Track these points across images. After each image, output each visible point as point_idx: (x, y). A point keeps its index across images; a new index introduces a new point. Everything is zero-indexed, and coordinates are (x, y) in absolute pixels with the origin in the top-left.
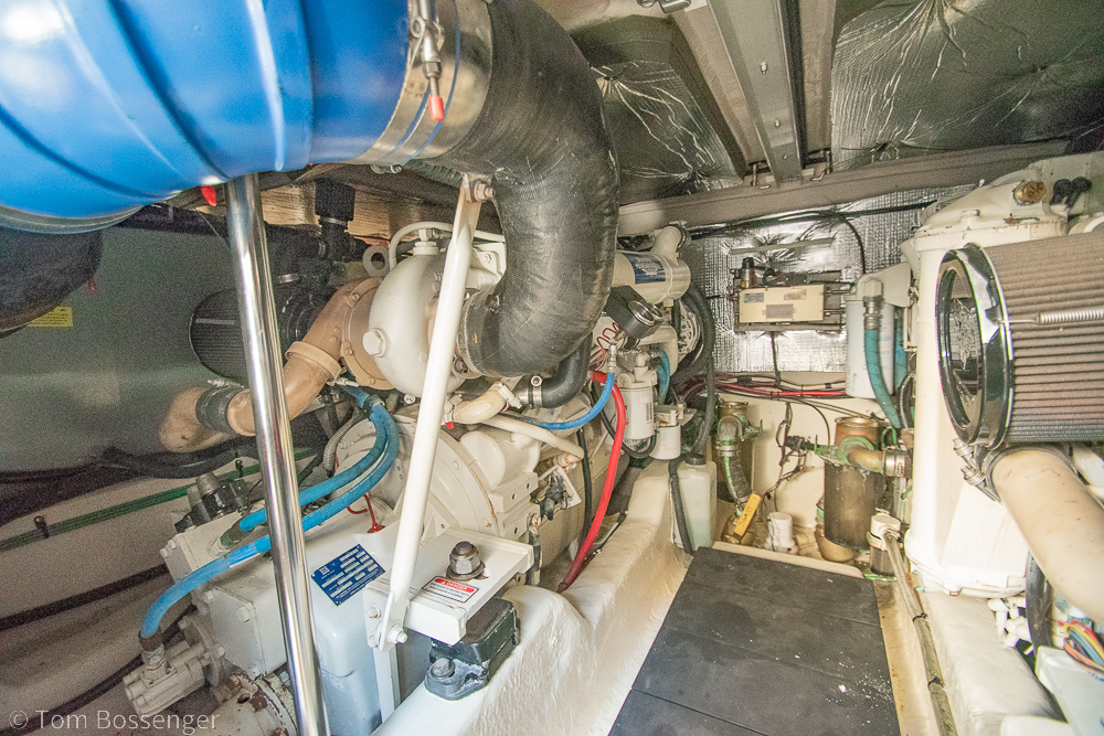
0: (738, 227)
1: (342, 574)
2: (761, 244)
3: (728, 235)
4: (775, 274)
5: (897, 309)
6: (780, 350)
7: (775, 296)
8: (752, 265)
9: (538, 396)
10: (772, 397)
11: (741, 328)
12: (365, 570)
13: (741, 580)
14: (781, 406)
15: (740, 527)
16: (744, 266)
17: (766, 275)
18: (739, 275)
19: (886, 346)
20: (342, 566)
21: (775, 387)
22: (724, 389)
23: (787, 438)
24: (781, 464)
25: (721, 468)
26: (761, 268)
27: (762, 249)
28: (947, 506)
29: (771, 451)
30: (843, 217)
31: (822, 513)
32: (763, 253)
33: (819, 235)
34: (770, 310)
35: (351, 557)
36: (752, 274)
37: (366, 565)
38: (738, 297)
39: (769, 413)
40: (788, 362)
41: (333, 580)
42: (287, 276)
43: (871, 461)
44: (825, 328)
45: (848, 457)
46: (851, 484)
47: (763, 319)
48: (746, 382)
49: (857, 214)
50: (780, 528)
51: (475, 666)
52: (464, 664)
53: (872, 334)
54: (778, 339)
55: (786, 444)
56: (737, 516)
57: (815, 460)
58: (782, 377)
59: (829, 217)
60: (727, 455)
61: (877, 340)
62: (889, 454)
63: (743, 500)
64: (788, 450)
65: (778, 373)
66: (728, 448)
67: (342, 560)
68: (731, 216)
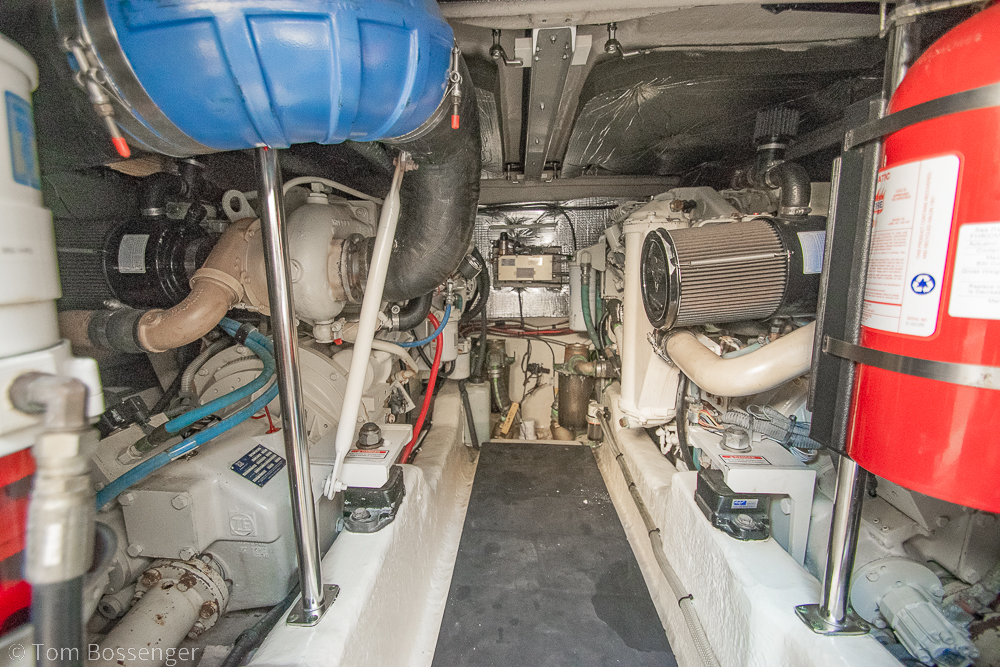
0: (495, 209)
1: (255, 466)
2: (511, 223)
3: (489, 215)
4: (521, 247)
5: (598, 273)
6: (524, 301)
7: (523, 261)
8: (507, 239)
9: (396, 320)
10: (519, 336)
11: (499, 285)
12: (273, 462)
13: (515, 457)
14: (524, 342)
15: (505, 428)
16: (501, 238)
17: (514, 247)
18: (498, 244)
19: (592, 296)
20: (253, 460)
21: (520, 328)
22: (489, 331)
23: (529, 365)
24: (525, 385)
25: (492, 385)
26: (512, 241)
27: (512, 227)
28: (641, 373)
29: (518, 374)
30: (562, 210)
31: (556, 413)
32: (512, 230)
33: (549, 220)
34: (520, 272)
35: (257, 453)
36: (507, 244)
37: (272, 458)
38: (497, 261)
39: (516, 347)
40: (530, 310)
41: (250, 470)
42: (153, 209)
43: (587, 368)
44: (552, 286)
45: (575, 369)
46: (575, 386)
47: (514, 278)
48: (501, 324)
49: (570, 209)
50: (528, 426)
51: (386, 508)
52: (376, 509)
53: (585, 287)
54: (523, 293)
55: (528, 369)
56: (503, 422)
57: (545, 378)
58: (525, 321)
59: (553, 209)
60: (496, 376)
61: (588, 292)
62: (598, 363)
63: (506, 408)
64: (529, 374)
65: (522, 318)
66: (496, 371)
67: (251, 455)
68: (491, 200)
